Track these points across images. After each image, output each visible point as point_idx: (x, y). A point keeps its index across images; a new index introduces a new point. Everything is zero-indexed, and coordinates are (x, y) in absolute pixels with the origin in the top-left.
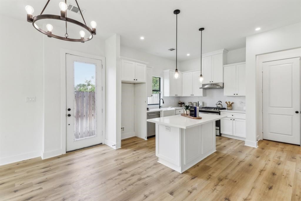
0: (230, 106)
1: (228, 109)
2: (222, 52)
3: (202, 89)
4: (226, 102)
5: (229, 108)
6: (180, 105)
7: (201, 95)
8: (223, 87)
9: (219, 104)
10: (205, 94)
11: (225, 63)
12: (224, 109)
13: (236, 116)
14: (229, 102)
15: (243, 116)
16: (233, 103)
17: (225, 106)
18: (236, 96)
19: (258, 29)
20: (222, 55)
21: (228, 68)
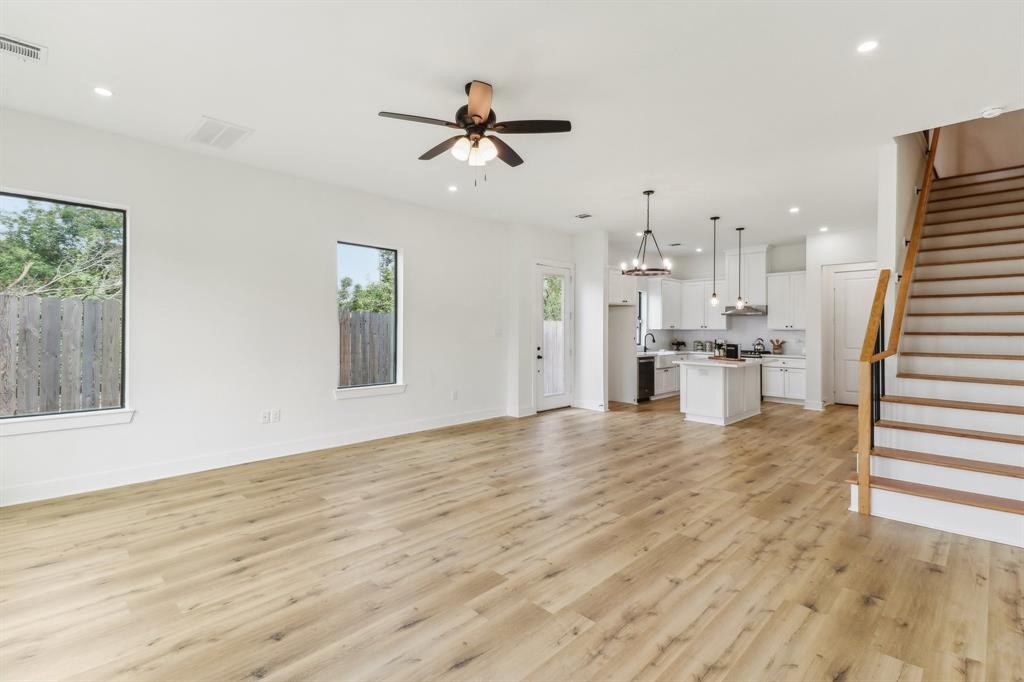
0: (780, 348)
1: (775, 353)
2: (765, 250)
3: (725, 317)
4: (772, 341)
5: (776, 351)
6: (675, 347)
7: (723, 326)
8: (765, 313)
9: (759, 344)
10: (729, 326)
11: (771, 270)
12: (769, 353)
13: (791, 363)
14: (777, 341)
15: (802, 363)
16: (783, 342)
17: (769, 347)
18: (790, 330)
19: (824, 229)
20: (764, 255)
21: (776, 278)
